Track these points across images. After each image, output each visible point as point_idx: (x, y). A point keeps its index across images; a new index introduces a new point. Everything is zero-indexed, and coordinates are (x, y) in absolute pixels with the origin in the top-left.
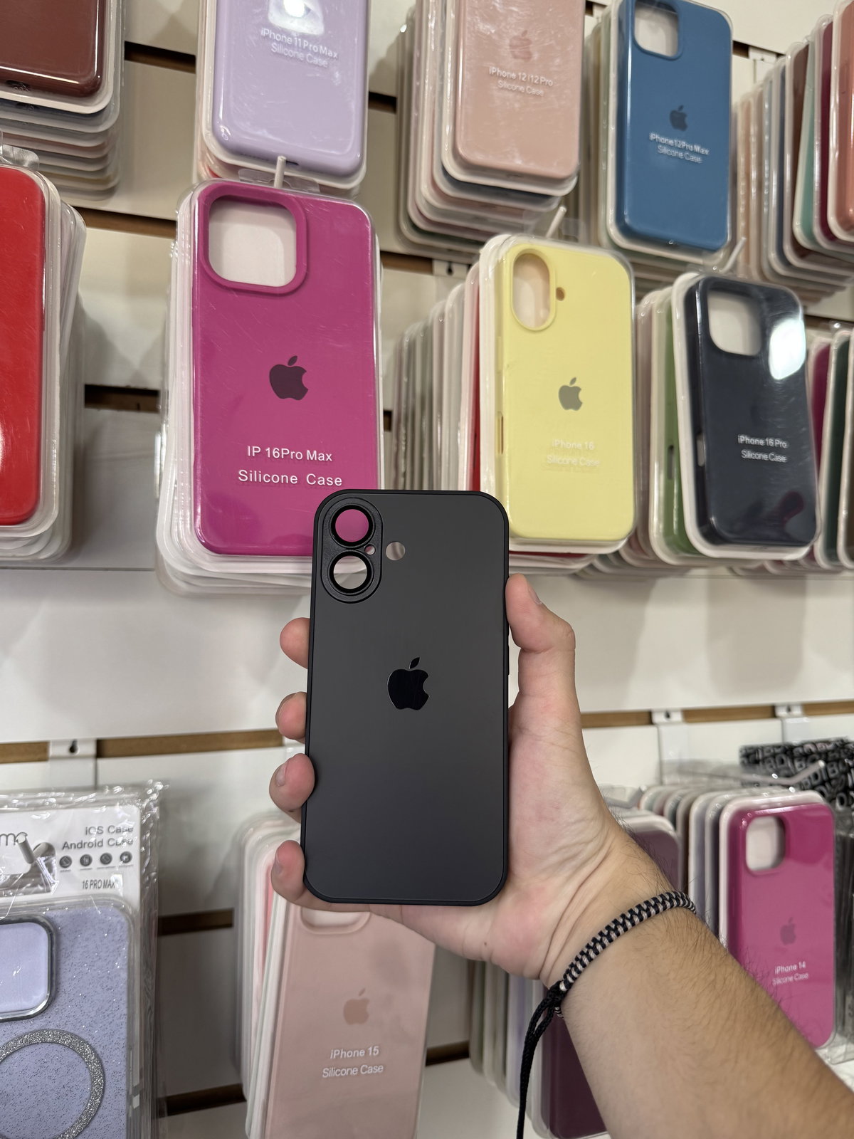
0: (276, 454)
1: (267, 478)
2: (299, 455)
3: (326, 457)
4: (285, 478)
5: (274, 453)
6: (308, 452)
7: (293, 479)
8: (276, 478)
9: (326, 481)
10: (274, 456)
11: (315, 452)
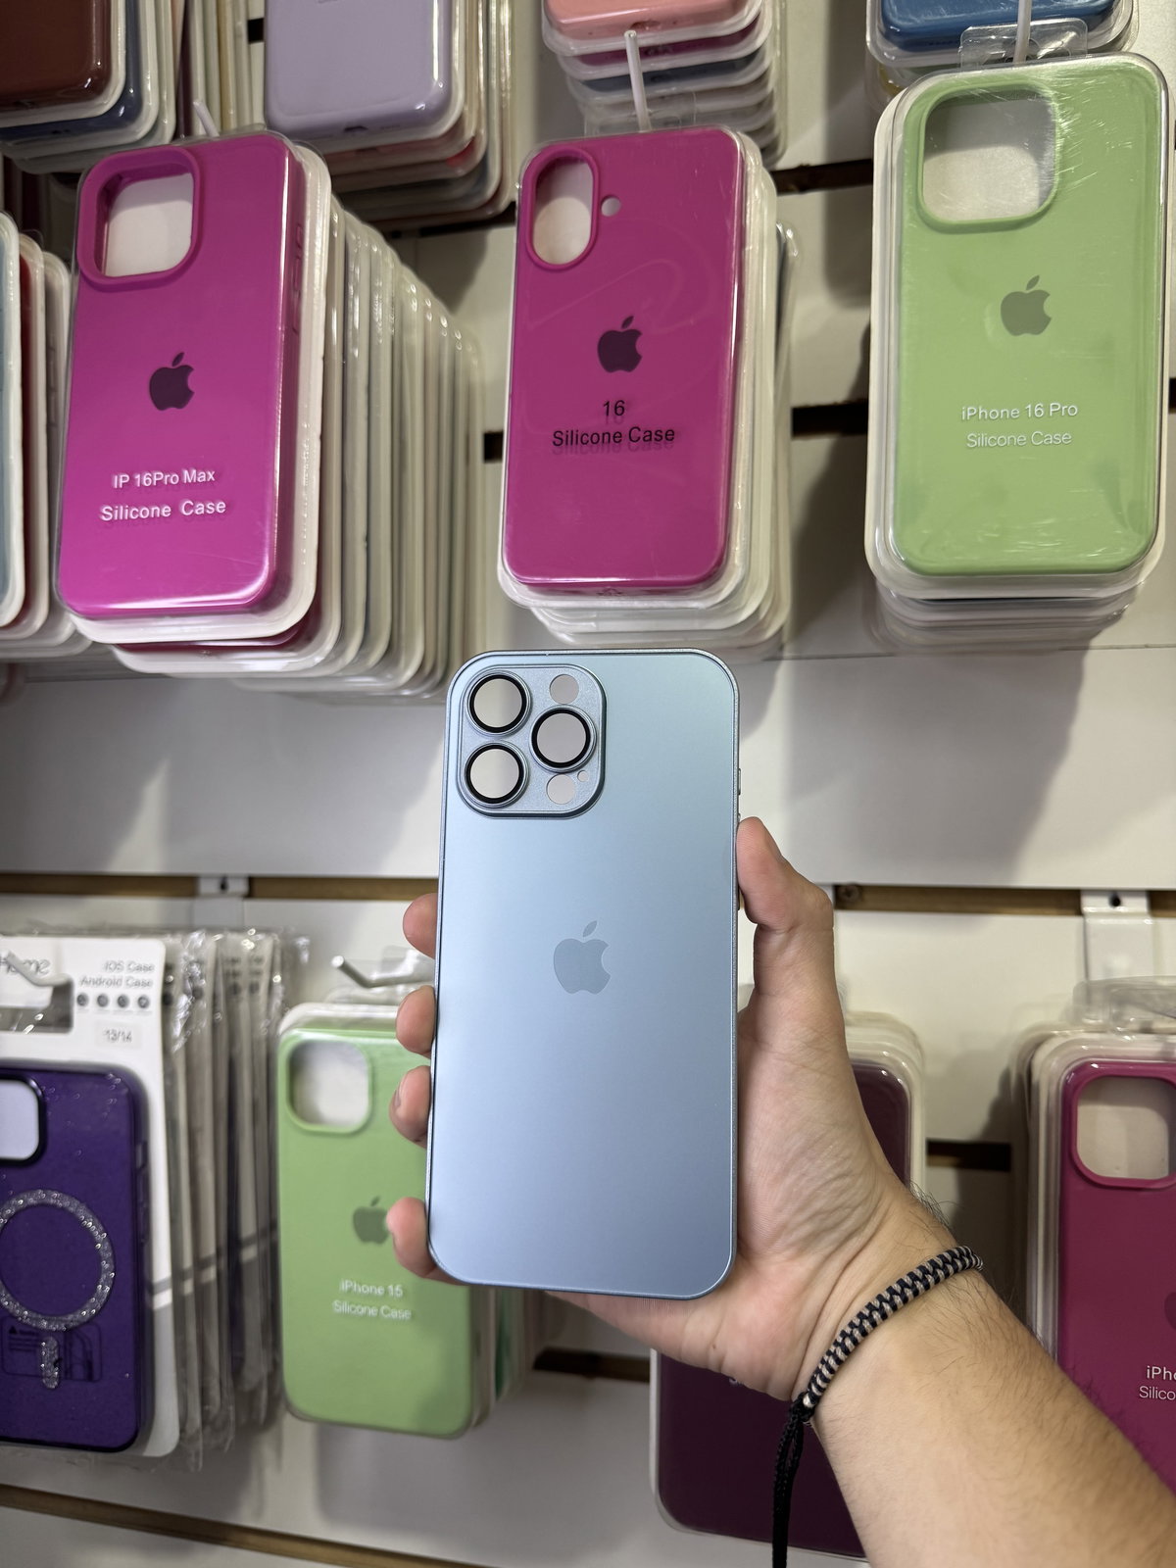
0: (147, 482)
1: (135, 513)
2: (174, 479)
3: (207, 476)
4: (155, 511)
5: (145, 479)
6: (186, 472)
7: (166, 511)
8: (145, 512)
9: (205, 508)
10: (146, 485)
11: (194, 472)
